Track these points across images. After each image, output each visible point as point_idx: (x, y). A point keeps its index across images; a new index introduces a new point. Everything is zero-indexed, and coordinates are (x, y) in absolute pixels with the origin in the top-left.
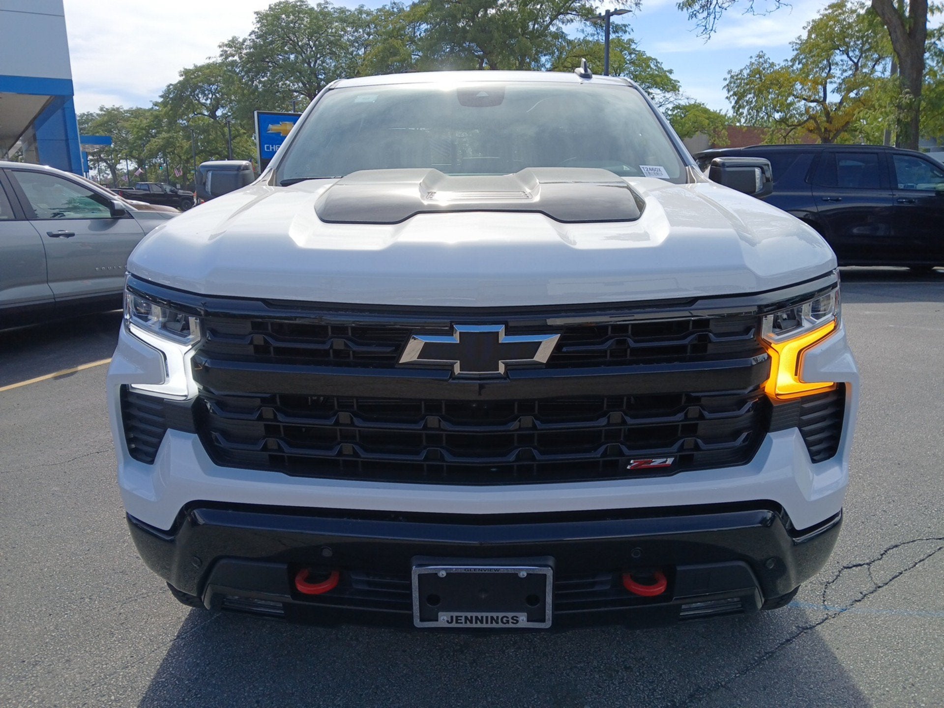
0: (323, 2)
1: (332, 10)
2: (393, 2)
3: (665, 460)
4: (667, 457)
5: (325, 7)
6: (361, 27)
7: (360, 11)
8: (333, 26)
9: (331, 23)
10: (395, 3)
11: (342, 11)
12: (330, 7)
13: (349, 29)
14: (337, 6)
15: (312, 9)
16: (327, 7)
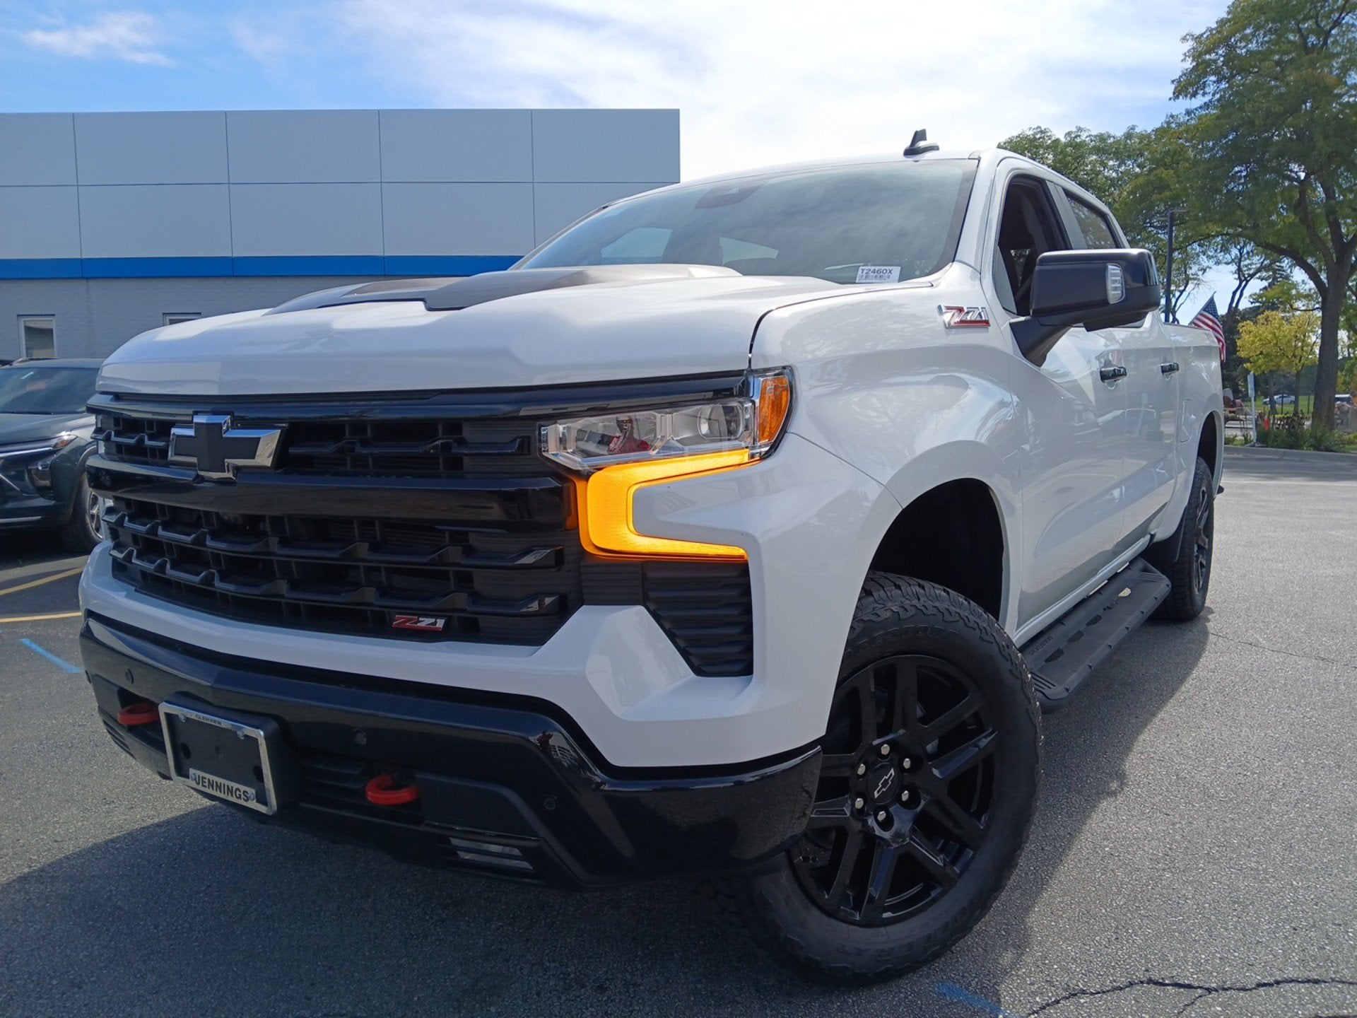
0: (1075, 130)
1: (1087, 139)
2: (1169, 114)
3: (433, 620)
4: (437, 617)
5: (1076, 137)
6: (1129, 157)
7: (1129, 136)
8: (1087, 161)
9: (1082, 157)
10: (1172, 116)
11: (1102, 138)
12: (1084, 136)
13: (1111, 163)
14: (1094, 133)
15: (1057, 141)
16: (1079, 136)
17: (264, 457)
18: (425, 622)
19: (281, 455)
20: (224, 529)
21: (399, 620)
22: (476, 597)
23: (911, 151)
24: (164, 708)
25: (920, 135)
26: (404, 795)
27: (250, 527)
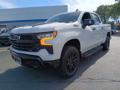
17: (19, 38)
18: (31, 50)
19: (20, 38)
20: (18, 44)
21: (29, 50)
22: (34, 48)
23: (76, 11)
24: (14, 57)
25: (77, 9)
26: (29, 63)
27: (19, 43)
